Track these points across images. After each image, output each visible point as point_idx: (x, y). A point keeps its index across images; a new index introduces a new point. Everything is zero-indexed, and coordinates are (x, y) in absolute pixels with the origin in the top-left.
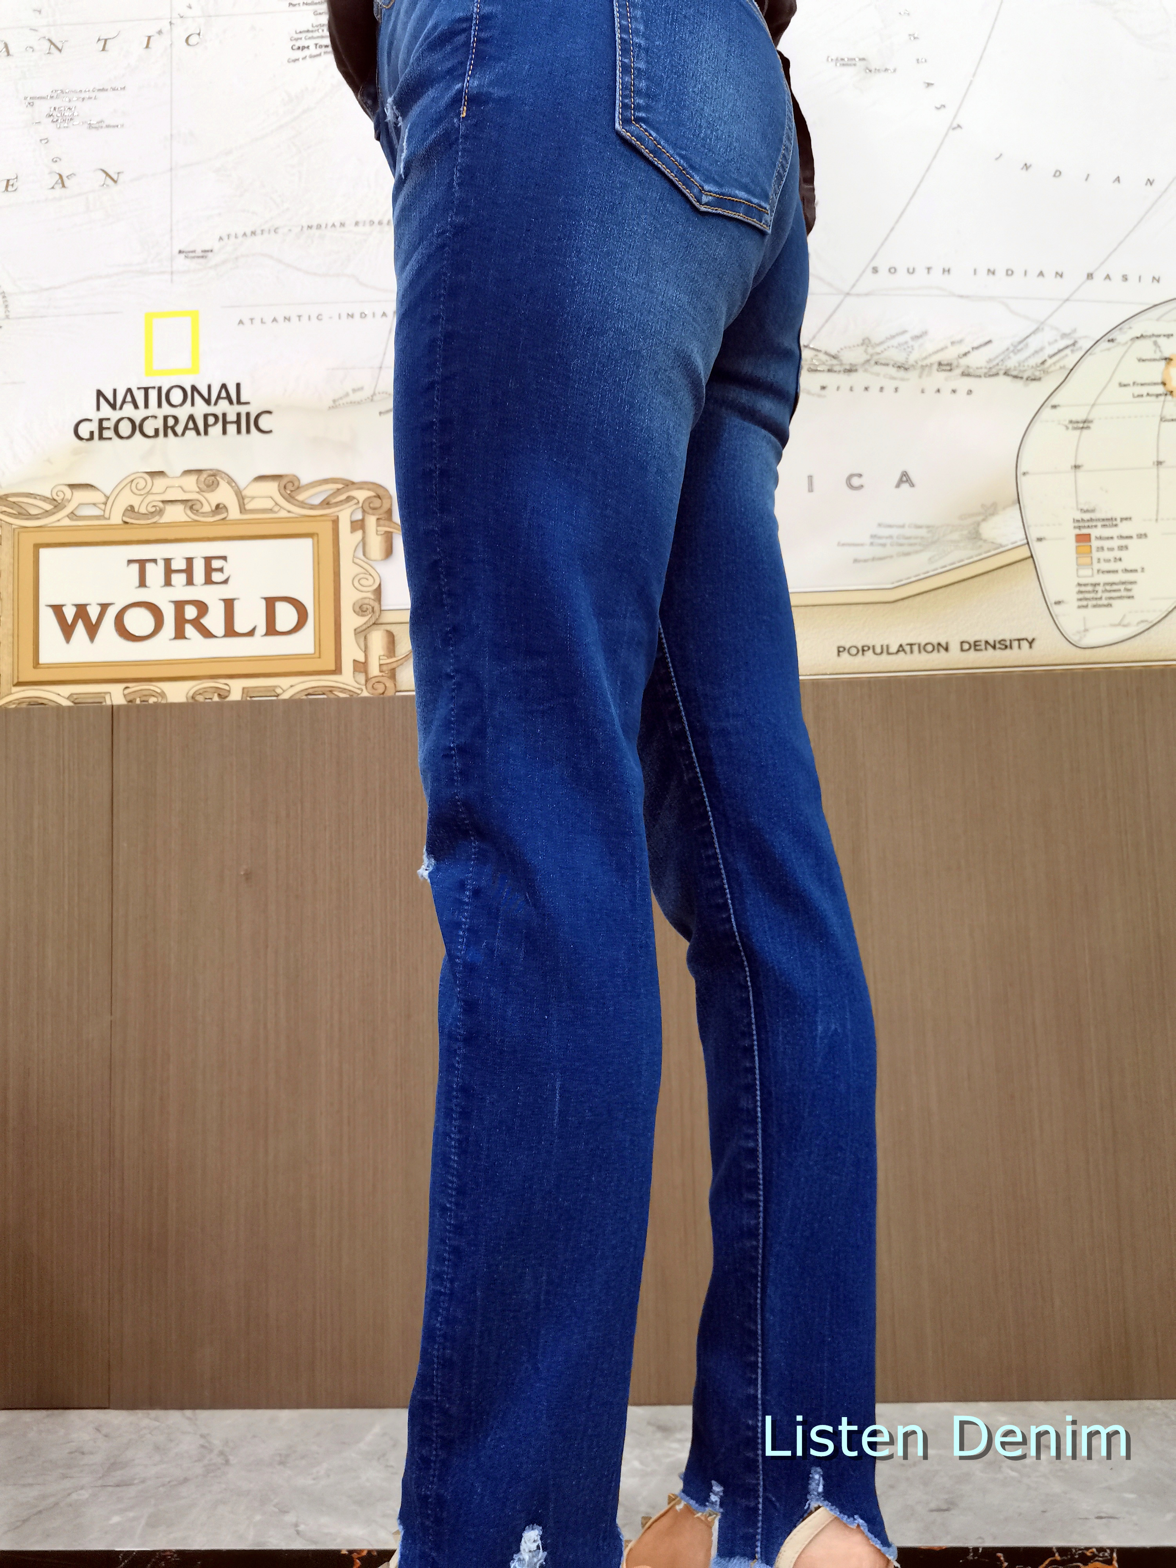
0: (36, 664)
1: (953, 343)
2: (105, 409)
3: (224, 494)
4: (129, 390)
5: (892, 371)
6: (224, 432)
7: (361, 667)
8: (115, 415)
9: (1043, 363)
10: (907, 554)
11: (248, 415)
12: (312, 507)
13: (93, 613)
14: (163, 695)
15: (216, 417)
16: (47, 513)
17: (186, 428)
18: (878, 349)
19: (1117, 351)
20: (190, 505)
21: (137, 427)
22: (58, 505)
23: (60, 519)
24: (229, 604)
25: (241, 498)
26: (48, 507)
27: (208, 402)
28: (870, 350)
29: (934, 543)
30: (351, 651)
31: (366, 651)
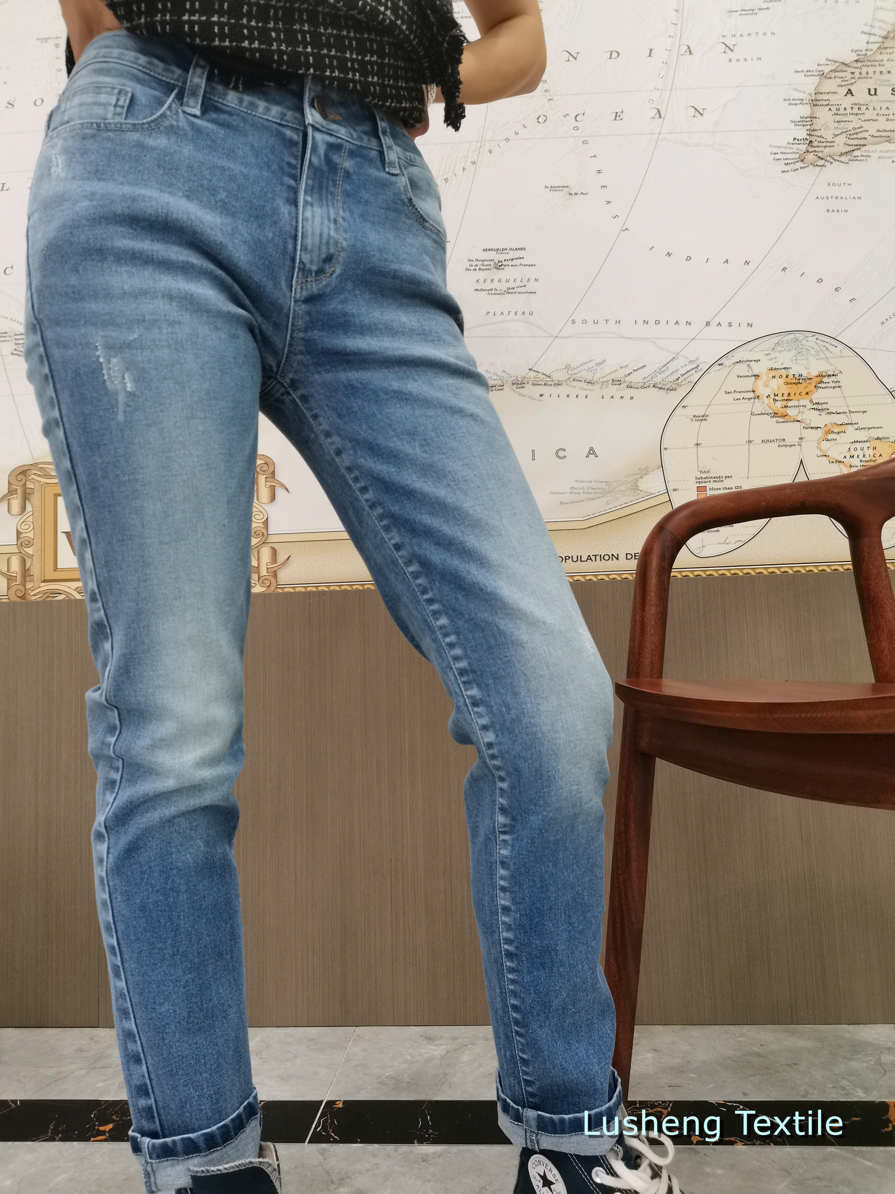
0: (56, 568)
1: (621, 367)
5: (584, 385)
9: (677, 379)
10: (594, 499)
18: (575, 371)
19: (725, 371)
28: (570, 372)
29: (610, 492)
31: (258, 560)
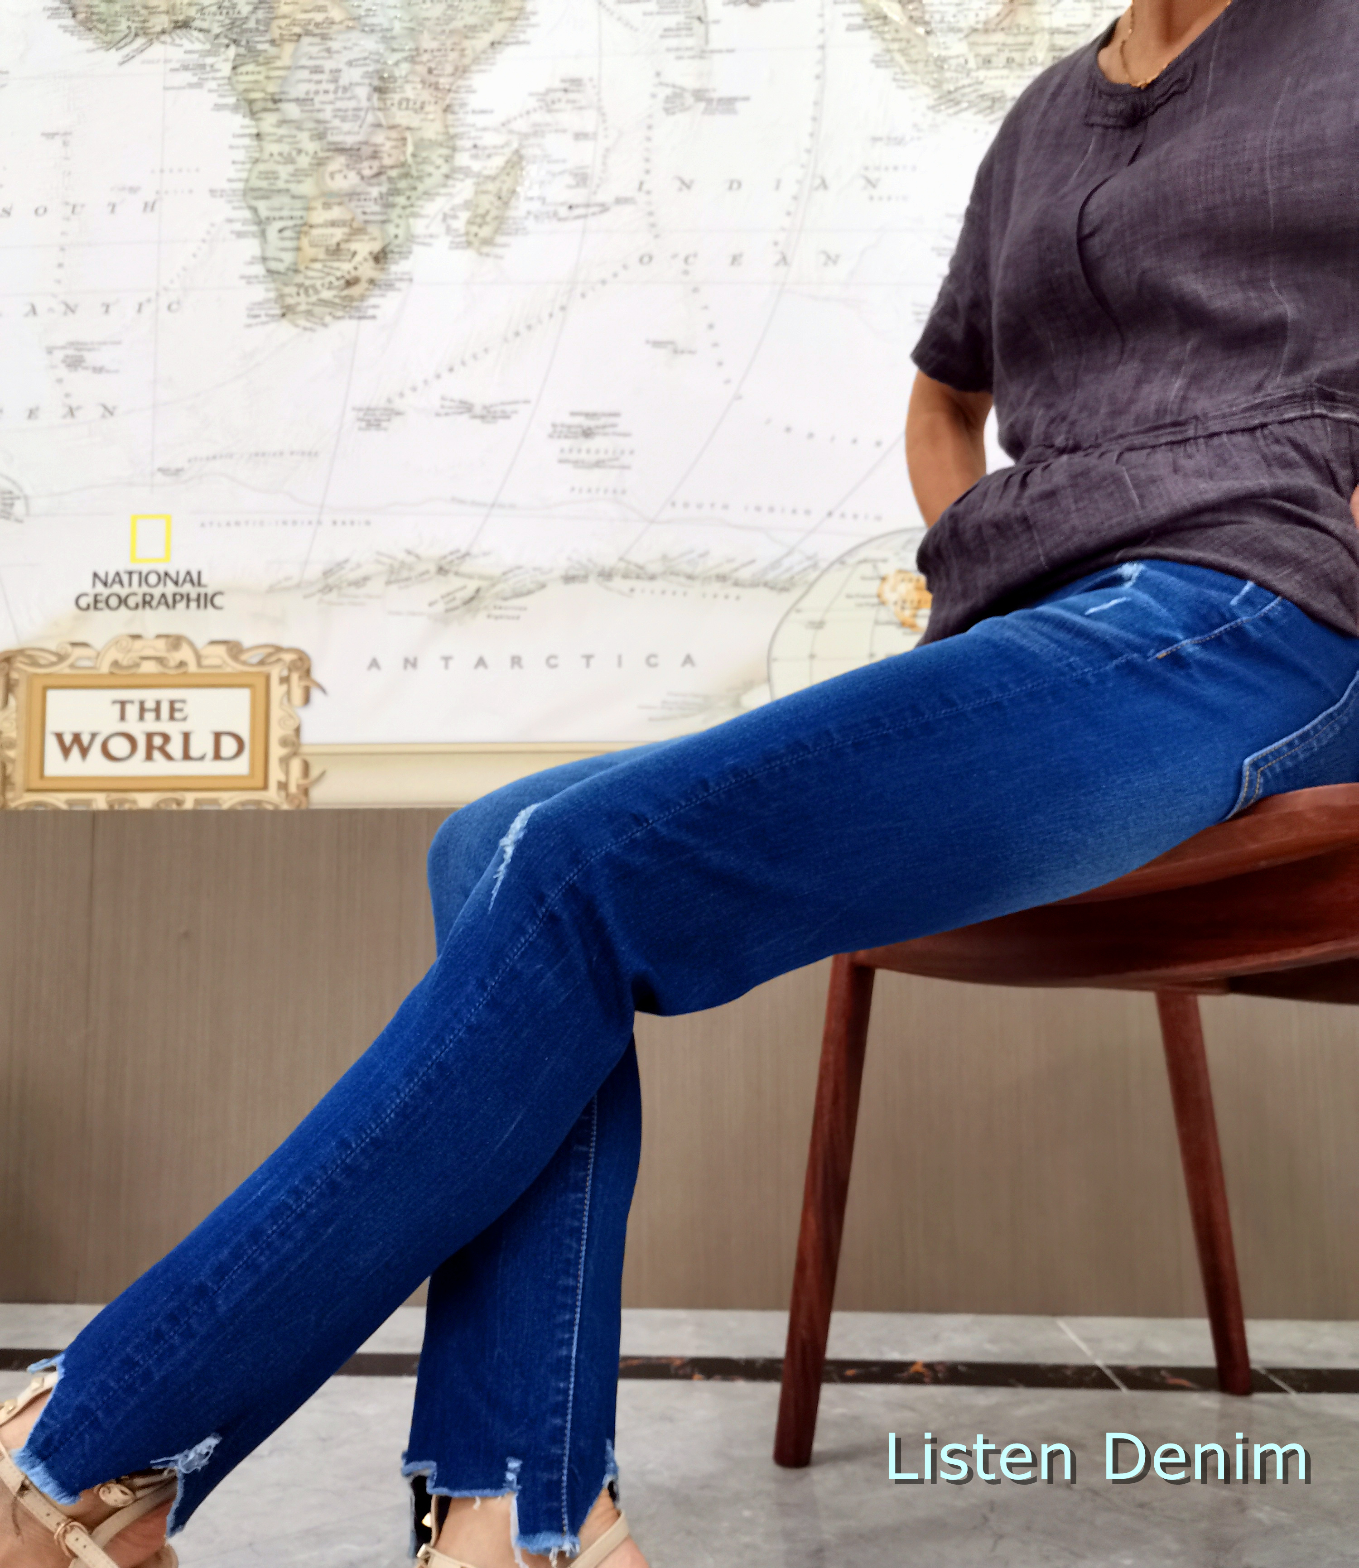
0: (42, 776)
1: (727, 561)
2: (100, 588)
3: (185, 654)
4: (118, 574)
5: (682, 580)
6: (188, 606)
7: (283, 786)
8: (106, 592)
9: (792, 578)
10: (688, 716)
11: (206, 595)
12: (252, 665)
13: (85, 739)
14: (134, 802)
15: (182, 596)
16: (53, 664)
17: (159, 603)
18: (672, 564)
19: (846, 571)
20: (160, 660)
21: (123, 601)
22: (61, 658)
23: (63, 668)
24: (186, 736)
25: (198, 657)
26: (54, 659)
27: (176, 583)
28: (666, 564)
29: (708, 708)
30: (276, 774)
31: (287, 773)
